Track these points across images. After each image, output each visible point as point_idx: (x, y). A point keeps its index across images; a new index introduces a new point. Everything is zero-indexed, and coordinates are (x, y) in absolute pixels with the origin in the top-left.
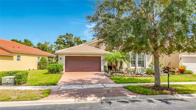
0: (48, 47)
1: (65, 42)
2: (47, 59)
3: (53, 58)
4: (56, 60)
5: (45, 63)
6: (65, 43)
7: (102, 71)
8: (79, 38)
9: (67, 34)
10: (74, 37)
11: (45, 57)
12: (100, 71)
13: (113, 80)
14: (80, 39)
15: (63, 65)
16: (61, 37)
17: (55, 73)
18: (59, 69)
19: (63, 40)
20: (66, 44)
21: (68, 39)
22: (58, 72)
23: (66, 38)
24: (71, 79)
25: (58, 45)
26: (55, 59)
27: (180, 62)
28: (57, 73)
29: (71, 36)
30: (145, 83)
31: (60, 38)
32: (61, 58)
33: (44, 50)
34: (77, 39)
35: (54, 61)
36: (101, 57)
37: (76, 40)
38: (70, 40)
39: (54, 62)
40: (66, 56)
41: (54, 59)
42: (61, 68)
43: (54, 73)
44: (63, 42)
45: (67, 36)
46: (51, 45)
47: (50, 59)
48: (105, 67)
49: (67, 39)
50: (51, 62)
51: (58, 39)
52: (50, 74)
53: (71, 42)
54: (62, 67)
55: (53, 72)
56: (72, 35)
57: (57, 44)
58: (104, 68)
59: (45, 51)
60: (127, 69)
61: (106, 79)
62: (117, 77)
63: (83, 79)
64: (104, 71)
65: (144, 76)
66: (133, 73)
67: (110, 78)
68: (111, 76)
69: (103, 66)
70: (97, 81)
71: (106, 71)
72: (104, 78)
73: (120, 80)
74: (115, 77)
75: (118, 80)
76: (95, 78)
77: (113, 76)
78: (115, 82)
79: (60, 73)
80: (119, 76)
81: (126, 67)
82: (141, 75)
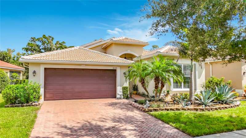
0: (12, 56)
1: (41, 48)
2: (8, 75)
3: (19, 72)
4: (25, 77)
6: (40, 50)
7: (118, 96)
9: (44, 35)
10: (54, 42)
11: (4, 71)
12: (114, 97)
14: (64, 44)
15: (40, 86)
16: (33, 39)
17: (21, 104)
18: (31, 97)
19: (37, 46)
20: (42, 52)
21: (45, 44)
22: (27, 102)
23: (42, 42)
25: (29, 52)
26: (24, 75)
27: (243, 79)
28: (26, 106)
29: (51, 39)
31: (32, 42)
32: (34, 72)
33: (5, 61)
34: (61, 44)
35: (21, 77)
36: (116, 70)
37: (58, 46)
38: (49, 45)
39: (21, 79)
40: (45, 69)
41: (21, 74)
42: (35, 93)
43: (18, 106)
44: (37, 48)
45: (44, 39)
46: (18, 54)
47: (14, 74)
48: (124, 89)
49: (43, 44)
50: (15, 80)
51: (29, 44)
52: (8, 107)
53: (51, 49)
54: (39, 93)
55: (15, 103)
56: (53, 38)
58: (123, 92)
59: (8, 62)
60: (168, 92)
61: (146, 119)
62: (165, 112)
63: (94, 123)
64: (122, 97)
65: (216, 109)
66: (190, 102)
67: (152, 115)
68: (151, 111)
69: (121, 86)
70: (135, 130)
71: (127, 98)
72: (140, 116)
73: (183, 123)
74: (159, 112)
75: (179, 121)
76: (120, 118)
77: (155, 110)
78: (183, 132)
79: (33, 104)
80: (168, 110)
81: (165, 89)
82: (206, 105)
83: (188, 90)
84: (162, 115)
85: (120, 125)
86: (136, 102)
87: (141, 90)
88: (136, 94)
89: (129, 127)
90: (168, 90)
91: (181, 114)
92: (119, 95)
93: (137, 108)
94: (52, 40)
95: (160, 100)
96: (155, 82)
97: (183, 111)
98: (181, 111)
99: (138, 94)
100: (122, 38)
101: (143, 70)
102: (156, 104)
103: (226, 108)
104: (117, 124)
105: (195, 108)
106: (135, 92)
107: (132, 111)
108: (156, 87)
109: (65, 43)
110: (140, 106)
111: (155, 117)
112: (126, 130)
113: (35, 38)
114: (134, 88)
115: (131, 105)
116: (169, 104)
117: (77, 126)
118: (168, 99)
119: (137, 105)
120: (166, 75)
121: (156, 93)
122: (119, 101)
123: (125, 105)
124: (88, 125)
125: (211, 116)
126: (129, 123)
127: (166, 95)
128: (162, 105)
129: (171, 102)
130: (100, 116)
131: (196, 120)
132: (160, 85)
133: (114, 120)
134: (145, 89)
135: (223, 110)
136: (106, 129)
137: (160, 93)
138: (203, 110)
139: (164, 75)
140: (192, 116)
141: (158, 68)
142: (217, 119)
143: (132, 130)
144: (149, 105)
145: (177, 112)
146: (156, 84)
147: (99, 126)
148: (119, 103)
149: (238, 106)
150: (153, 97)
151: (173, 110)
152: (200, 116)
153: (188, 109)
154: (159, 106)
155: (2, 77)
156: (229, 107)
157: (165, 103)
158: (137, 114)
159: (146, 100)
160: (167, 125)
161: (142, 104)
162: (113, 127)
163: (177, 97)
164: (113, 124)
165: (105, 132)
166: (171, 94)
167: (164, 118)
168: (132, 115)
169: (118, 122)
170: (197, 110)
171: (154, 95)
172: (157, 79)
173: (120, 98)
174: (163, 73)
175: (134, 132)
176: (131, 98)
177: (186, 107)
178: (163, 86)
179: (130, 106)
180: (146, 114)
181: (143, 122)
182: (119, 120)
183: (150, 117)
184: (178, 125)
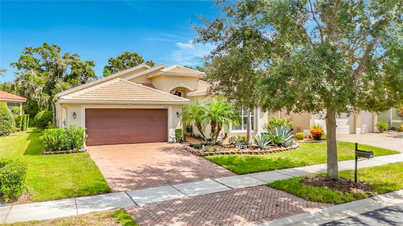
1: (40, 63)
3: (18, 105)
5: (7, 119)
6: (40, 66)
7: (170, 140)
8: (76, 55)
9: (45, 44)
12: (166, 141)
13: (222, 166)
16: (29, 51)
18: (77, 142)
19: (35, 60)
20: (43, 71)
21: (48, 58)
22: (72, 149)
23: (43, 54)
24: (126, 169)
25: (23, 70)
27: (311, 118)
28: (72, 152)
29: (57, 49)
30: (286, 168)
31: (27, 54)
32: (75, 114)
34: (71, 58)
36: (167, 109)
37: (68, 61)
40: (86, 109)
41: (21, 107)
43: (63, 153)
44: (35, 64)
45: (45, 49)
48: (178, 131)
49: (45, 57)
51: (22, 58)
52: (50, 154)
53: (57, 65)
55: (57, 149)
56: (59, 48)
57: (19, 69)
58: (176, 135)
60: (226, 134)
61: (202, 162)
62: (220, 156)
63: (154, 167)
64: (175, 141)
65: (270, 152)
66: (246, 146)
67: (207, 159)
68: (207, 155)
69: (173, 128)
70: (192, 171)
71: (181, 142)
72: (196, 160)
73: (235, 165)
74: (215, 156)
75: (232, 164)
76: (177, 163)
77: (211, 154)
78: (233, 172)
79: (80, 150)
80: (223, 154)
81: (223, 131)
82: (261, 149)
83: (246, 131)
84: (217, 159)
85: (179, 168)
86: (191, 146)
87: (196, 131)
88: (191, 136)
89: (187, 169)
90: (226, 132)
91: (235, 157)
92: (171, 138)
93: (193, 153)
94: (59, 52)
95: (217, 144)
96: (212, 125)
97: (238, 155)
98: (237, 155)
99: (193, 136)
100: (173, 67)
101: (199, 113)
102: (212, 148)
103: (280, 151)
104: (175, 167)
105: (250, 151)
106: (189, 134)
107: (188, 155)
108: (213, 131)
109: (79, 56)
110: (196, 150)
111: (211, 160)
112: (184, 171)
113: (31, 48)
114: (188, 129)
115: (186, 149)
116: (225, 147)
117: (140, 170)
118: (226, 142)
119: (192, 149)
120: (222, 119)
121: (213, 137)
122: (172, 145)
123: (180, 150)
124: (150, 169)
125: (261, 159)
126: (186, 166)
127: (224, 138)
128: (218, 149)
129: (228, 145)
130: (157, 161)
131: (248, 162)
132: (216, 128)
133: (172, 164)
134: (201, 132)
135: (277, 153)
136: (167, 172)
137: (217, 136)
138: (257, 153)
139: (220, 119)
140: (244, 159)
141: (214, 112)
142: (266, 161)
143: (190, 171)
144: (205, 150)
145: (232, 156)
146: (212, 128)
147: (159, 169)
148: (173, 148)
149: (294, 148)
150: (210, 140)
151: (228, 154)
152: (252, 159)
153: (243, 153)
154: (215, 150)
155: (4, 113)
156: (284, 150)
157: (222, 146)
158: (193, 159)
159: (202, 144)
160: (220, 167)
161: (198, 148)
162: (172, 170)
163: (234, 140)
164: (172, 168)
165: (167, 174)
166: (229, 136)
167: (218, 162)
168: (189, 160)
169: (176, 165)
170: (251, 153)
171: (211, 138)
172: (213, 123)
173: (173, 142)
174: (220, 117)
175: (191, 173)
176: (185, 141)
177: (241, 151)
178: (219, 129)
179: (185, 151)
180: (202, 158)
181: (199, 165)
182: (177, 164)
183: (205, 160)
184: (229, 167)
